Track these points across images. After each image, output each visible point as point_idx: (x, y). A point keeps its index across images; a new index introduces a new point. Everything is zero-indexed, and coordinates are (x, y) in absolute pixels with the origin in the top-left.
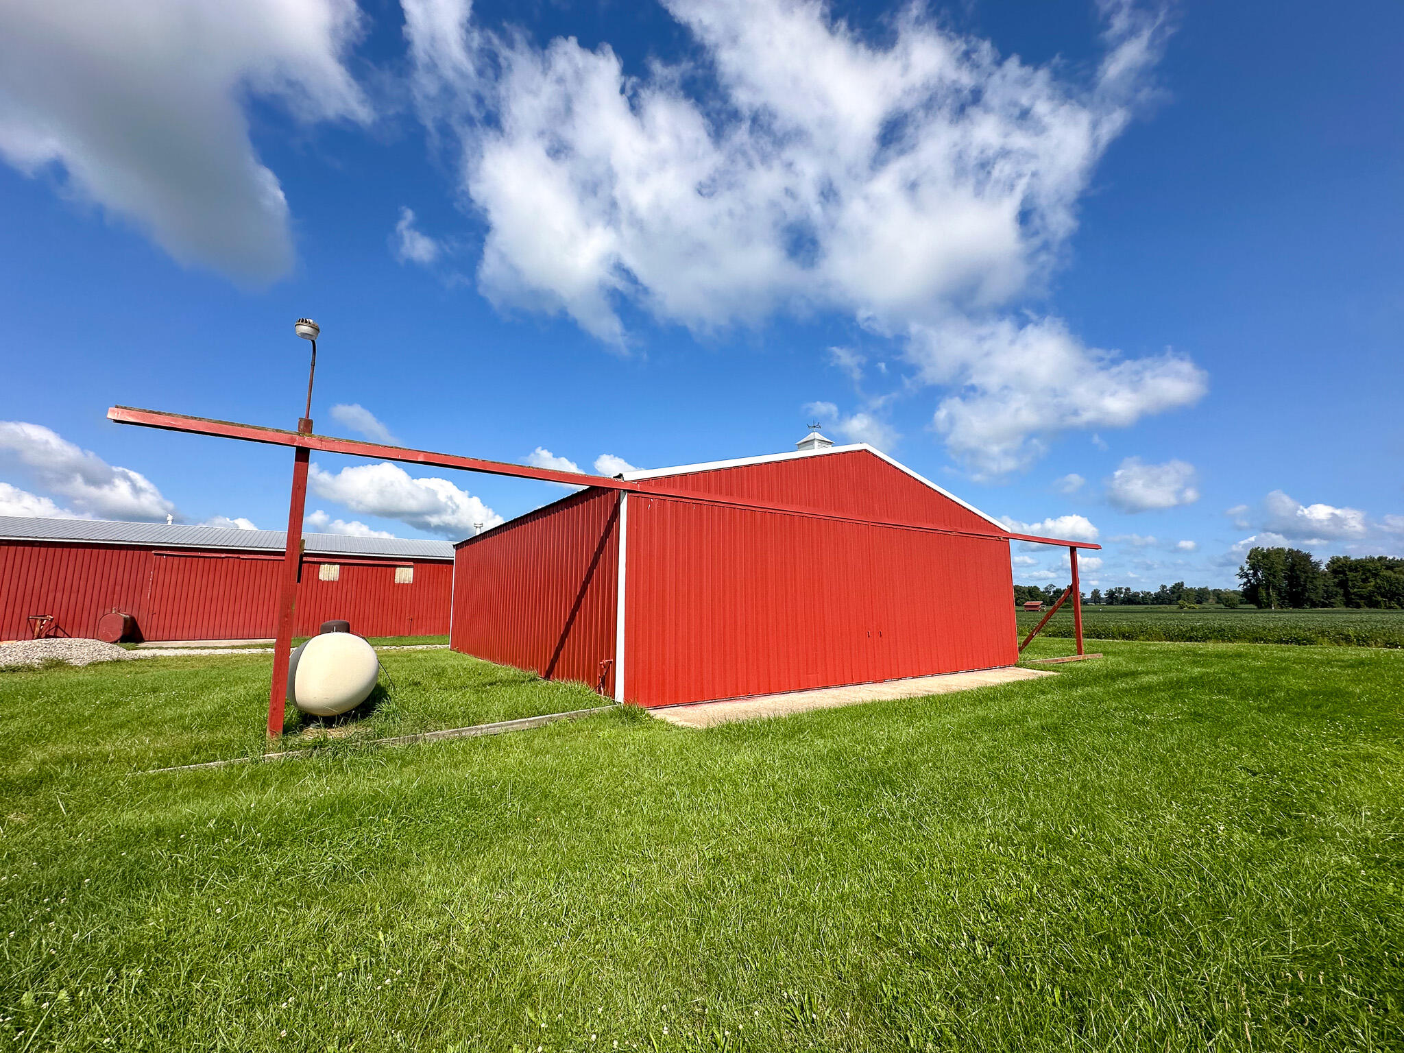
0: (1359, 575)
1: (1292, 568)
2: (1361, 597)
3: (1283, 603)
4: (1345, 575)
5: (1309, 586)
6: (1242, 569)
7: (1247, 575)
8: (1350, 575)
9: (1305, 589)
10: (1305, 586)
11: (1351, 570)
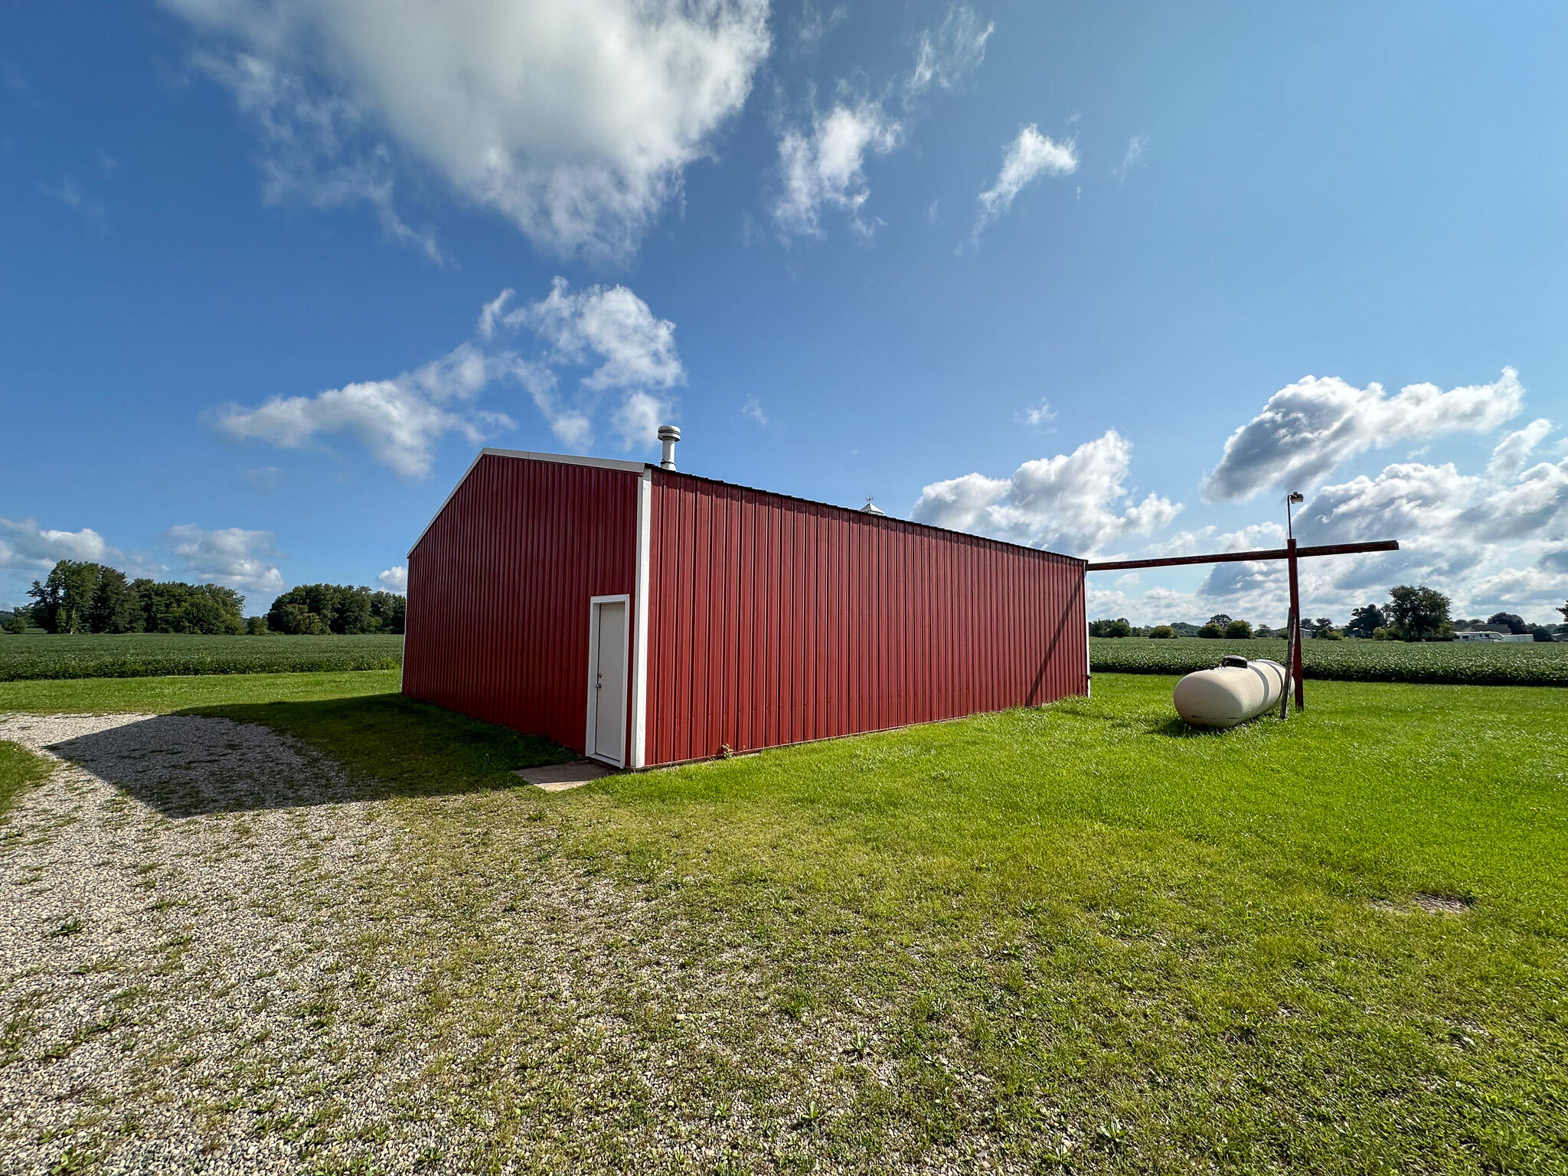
0: (164, 600)
1: (104, 587)
2: (167, 622)
3: (83, 627)
4: (151, 599)
5: (118, 609)
6: (37, 583)
7: (42, 593)
8: (156, 599)
9: (113, 613)
10: (113, 609)
11: (157, 594)
